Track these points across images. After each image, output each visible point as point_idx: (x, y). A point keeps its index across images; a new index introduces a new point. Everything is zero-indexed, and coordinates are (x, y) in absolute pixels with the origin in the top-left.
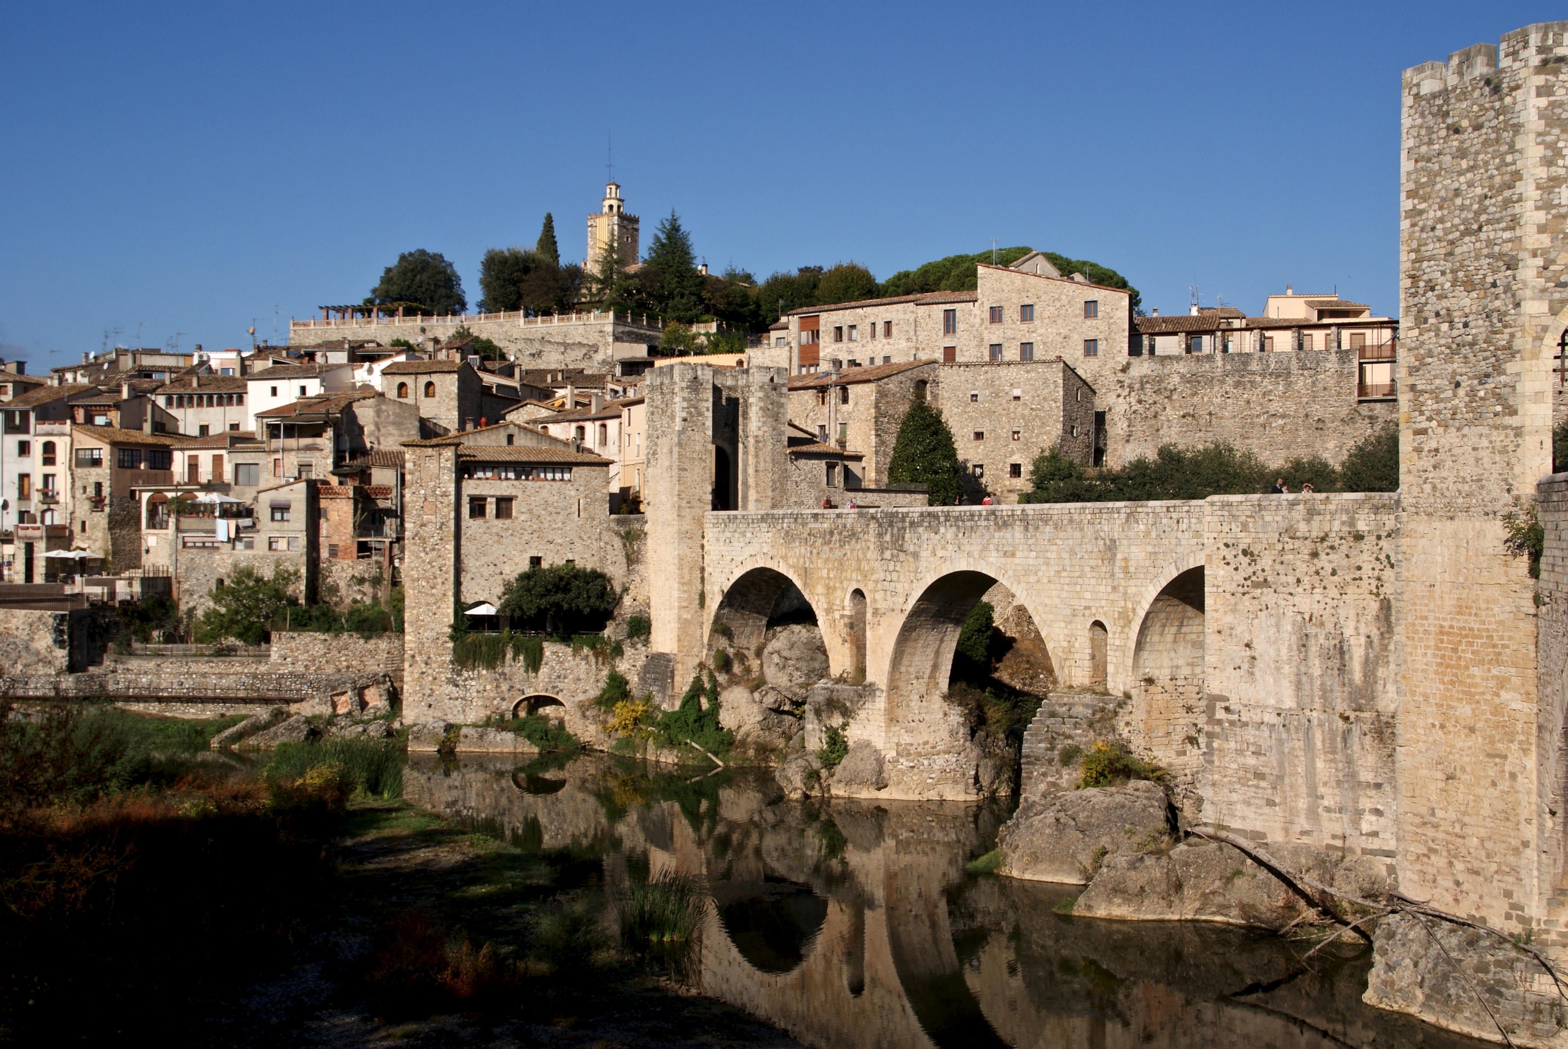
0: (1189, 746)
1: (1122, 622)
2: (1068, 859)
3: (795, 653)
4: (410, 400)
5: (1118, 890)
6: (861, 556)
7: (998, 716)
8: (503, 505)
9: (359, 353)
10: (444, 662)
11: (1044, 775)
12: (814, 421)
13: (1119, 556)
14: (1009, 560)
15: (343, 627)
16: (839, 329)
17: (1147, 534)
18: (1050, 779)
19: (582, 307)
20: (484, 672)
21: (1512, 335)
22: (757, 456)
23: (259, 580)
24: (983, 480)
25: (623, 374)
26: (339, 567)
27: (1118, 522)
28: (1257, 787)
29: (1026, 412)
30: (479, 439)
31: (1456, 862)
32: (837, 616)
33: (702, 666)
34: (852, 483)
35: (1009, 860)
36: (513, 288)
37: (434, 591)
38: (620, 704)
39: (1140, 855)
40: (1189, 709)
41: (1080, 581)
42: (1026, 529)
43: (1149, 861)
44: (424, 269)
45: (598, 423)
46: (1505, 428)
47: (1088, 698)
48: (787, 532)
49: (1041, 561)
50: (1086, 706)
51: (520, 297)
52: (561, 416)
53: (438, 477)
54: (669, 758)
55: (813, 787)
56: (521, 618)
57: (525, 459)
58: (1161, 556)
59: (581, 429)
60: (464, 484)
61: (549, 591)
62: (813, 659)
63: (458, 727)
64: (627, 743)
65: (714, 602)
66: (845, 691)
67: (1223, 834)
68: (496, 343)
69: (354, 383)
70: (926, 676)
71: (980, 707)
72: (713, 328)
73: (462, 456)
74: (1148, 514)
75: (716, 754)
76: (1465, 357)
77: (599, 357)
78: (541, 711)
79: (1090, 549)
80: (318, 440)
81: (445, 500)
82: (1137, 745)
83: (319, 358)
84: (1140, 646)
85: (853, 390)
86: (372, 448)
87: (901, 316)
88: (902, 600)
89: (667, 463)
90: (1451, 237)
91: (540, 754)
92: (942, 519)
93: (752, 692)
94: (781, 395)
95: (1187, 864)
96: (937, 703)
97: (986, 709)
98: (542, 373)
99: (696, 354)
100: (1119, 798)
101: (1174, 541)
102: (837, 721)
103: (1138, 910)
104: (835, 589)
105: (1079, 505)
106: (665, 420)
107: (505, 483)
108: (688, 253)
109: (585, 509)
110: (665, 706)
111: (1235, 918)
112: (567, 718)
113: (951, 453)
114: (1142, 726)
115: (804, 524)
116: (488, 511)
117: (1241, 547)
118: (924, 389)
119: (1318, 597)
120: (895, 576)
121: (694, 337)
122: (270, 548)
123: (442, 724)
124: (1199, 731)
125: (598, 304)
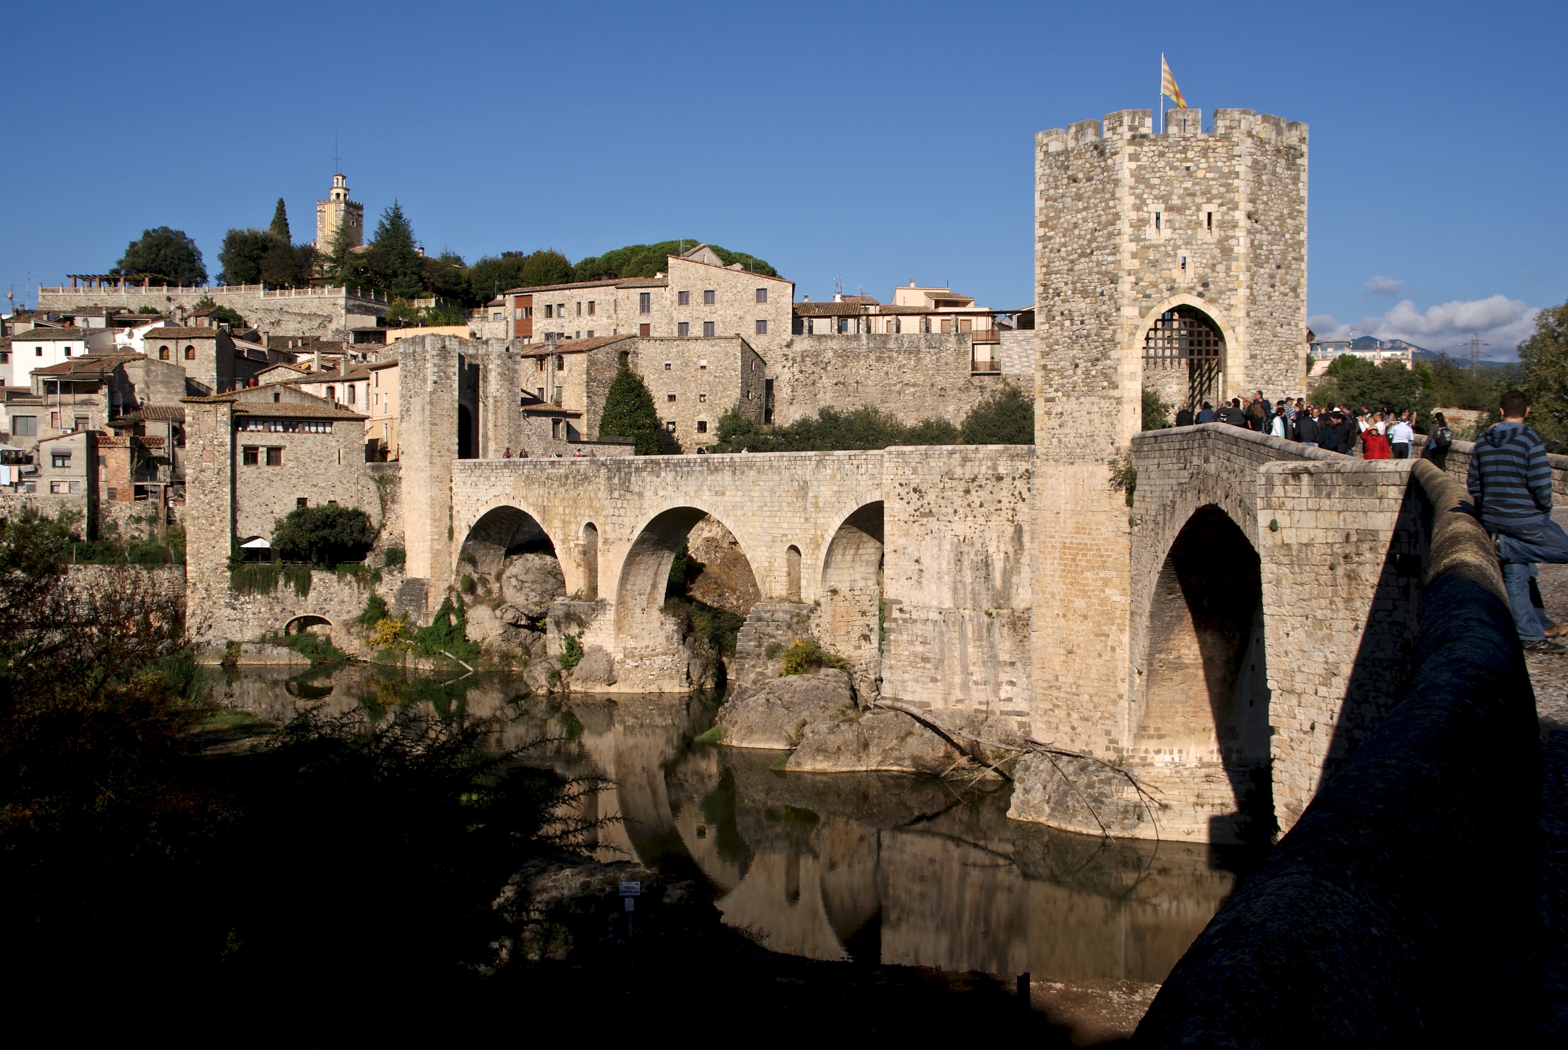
0: (863, 642)
1: (813, 546)
2: (775, 730)
3: (530, 577)
4: (172, 361)
5: (821, 750)
6: (593, 495)
7: (703, 624)
8: (273, 454)
9: (116, 318)
10: (223, 589)
11: (754, 666)
12: (533, 384)
13: (810, 494)
14: (720, 498)
15: (126, 560)
16: (549, 307)
17: (833, 477)
18: (758, 670)
19: (316, 282)
20: (259, 597)
21: (1115, 331)
22: (495, 413)
23: (44, 520)
24: (675, 435)
25: (356, 342)
26: (117, 507)
27: (810, 467)
28: (924, 668)
29: (711, 379)
30: (249, 396)
31: (1072, 713)
32: (572, 544)
33: (451, 588)
34: (573, 436)
35: (729, 733)
36: (253, 264)
37: (213, 528)
38: (381, 622)
39: (836, 722)
40: (864, 613)
41: (779, 514)
42: (734, 473)
43: (844, 727)
44: (167, 245)
45: (347, 384)
46: (1110, 398)
47: (787, 606)
48: (527, 477)
49: (747, 498)
50: (786, 612)
51: (259, 272)
52: (310, 377)
53: (215, 429)
54: (426, 666)
55: (555, 685)
56: (292, 550)
57: (292, 414)
58: (844, 494)
59: (331, 390)
60: (239, 435)
61: (318, 527)
62: (545, 582)
63: (239, 644)
64: (389, 654)
65: (462, 535)
66: (581, 607)
67: (898, 705)
68: (239, 312)
69: (115, 346)
70: (647, 592)
71: (689, 618)
72: (432, 303)
73: (236, 411)
74: (833, 461)
75: (467, 662)
76: (1082, 346)
77: (333, 326)
78: (309, 629)
79: (787, 488)
80: (94, 396)
81: (222, 450)
82: (825, 643)
83: (79, 322)
84: (827, 564)
85: (568, 359)
86: (142, 403)
87: (603, 297)
88: (628, 531)
89: (419, 419)
90: (1071, 257)
91: (312, 665)
92: (663, 465)
93: (494, 610)
94: (515, 362)
95: (873, 728)
96: (655, 614)
97: (693, 619)
98: (284, 340)
99: (423, 326)
100: (814, 682)
101: (855, 482)
102: (574, 630)
103: (836, 764)
104: (570, 523)
105: (778, 454)
106: (418, 383)
107: (275, 435)
108: (409, 238)
109: (344, 458)
110: (420, 623)
111: (908, 767)
112: (333, 634)
113: (651, 411)
114: (828, 626)
115: (542, 470)
116: (259, 459)
117: (912, 486)
118: (626, 359)
119: (969, 524)
120: (622, 512)
121: (418, 310)
122: (52, 491)
123: (224, 641)
124: (871, 630)
125: (333, 281)
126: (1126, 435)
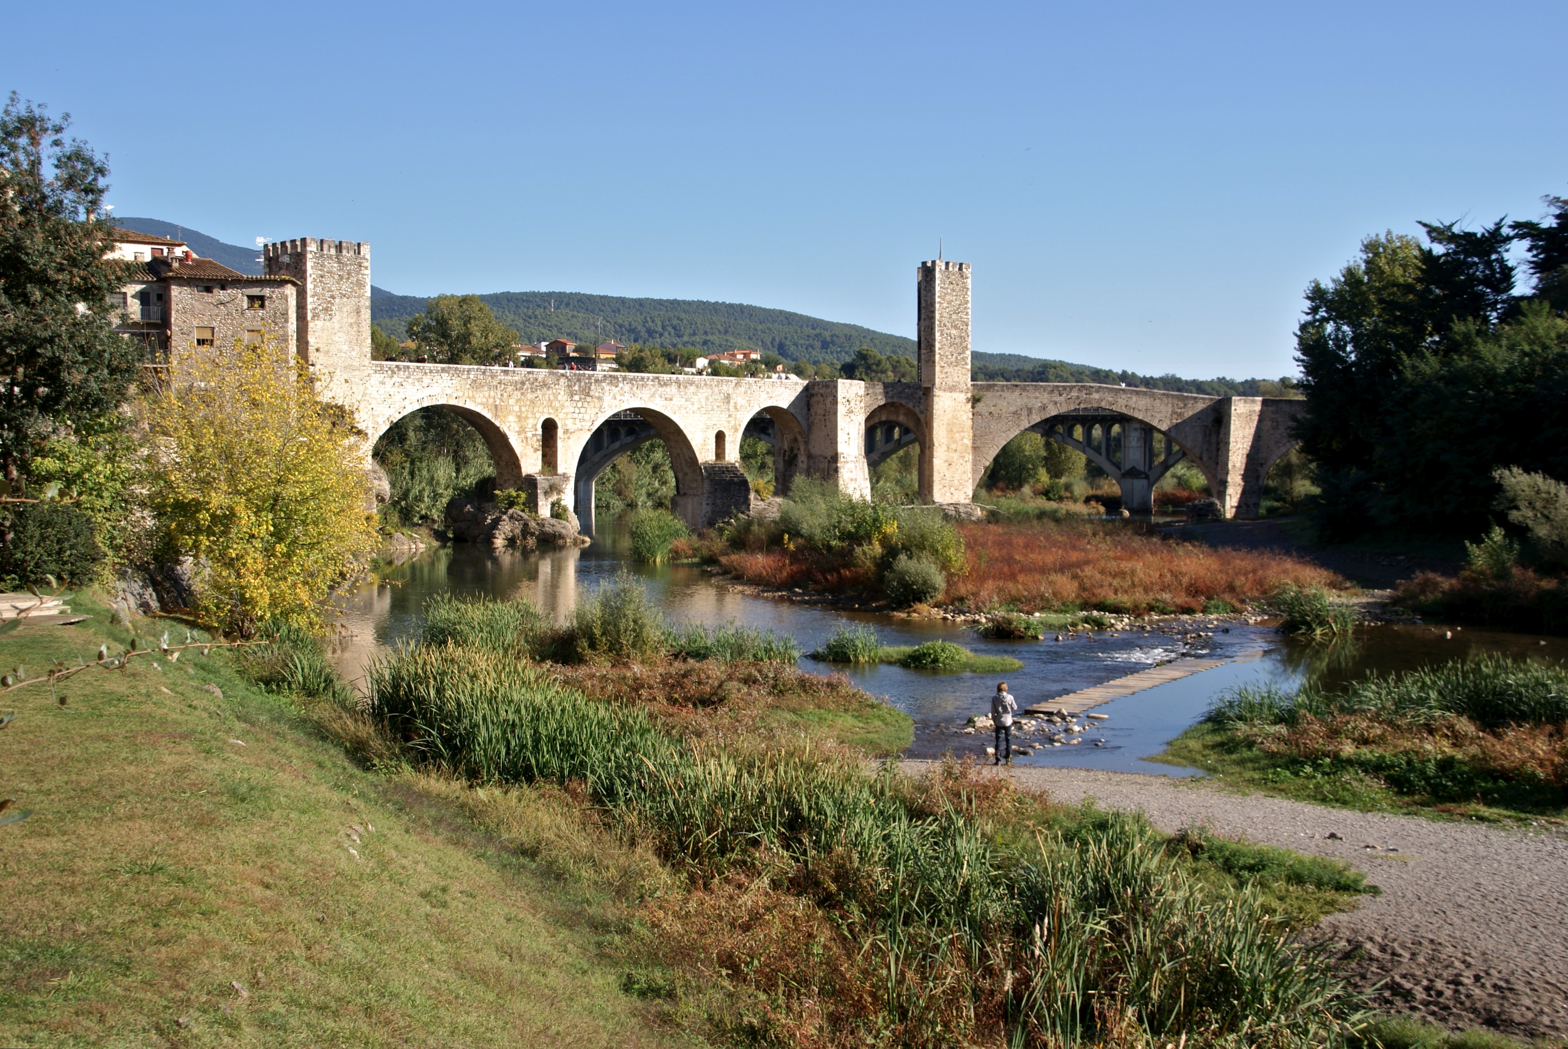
1: (733, 431)
13: (732, 401)
14: (668, 402)
17: (746, 392)
27: (731, 386)
32: (529, 435)
41: (711, 412)
42: (679, 387)
48: (474, 381)
49: (689, 403)
58: (752, 402)
74: (744, 383)
79: (716, 398)
88: (589, 424)
92: (620, 379)
101: (758, 396)
104: (527, 418)
115: (493, 376)
120: (583, 410)
126: (970, 383)
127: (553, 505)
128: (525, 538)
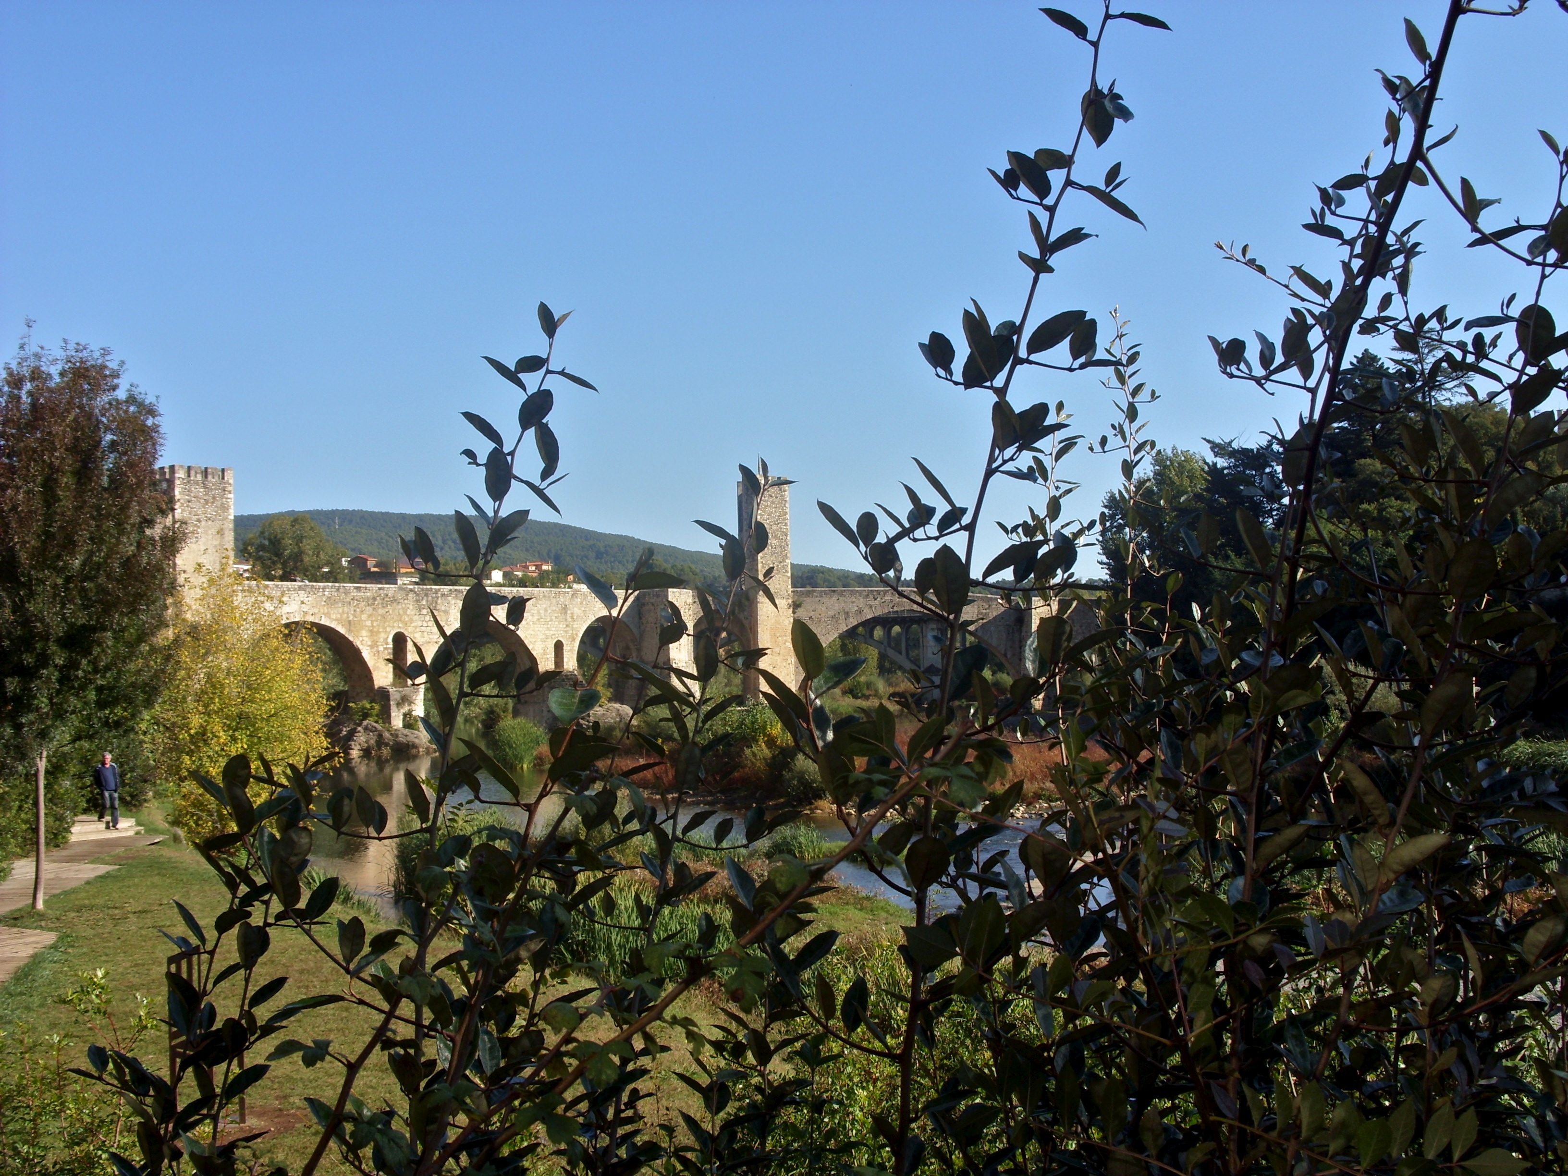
17: (581, 603)
32: (381, 648)
49: (529, 614)
104: (378, 632)
126: (790, 590)
127: (405, 715)
128: (380, 749)
